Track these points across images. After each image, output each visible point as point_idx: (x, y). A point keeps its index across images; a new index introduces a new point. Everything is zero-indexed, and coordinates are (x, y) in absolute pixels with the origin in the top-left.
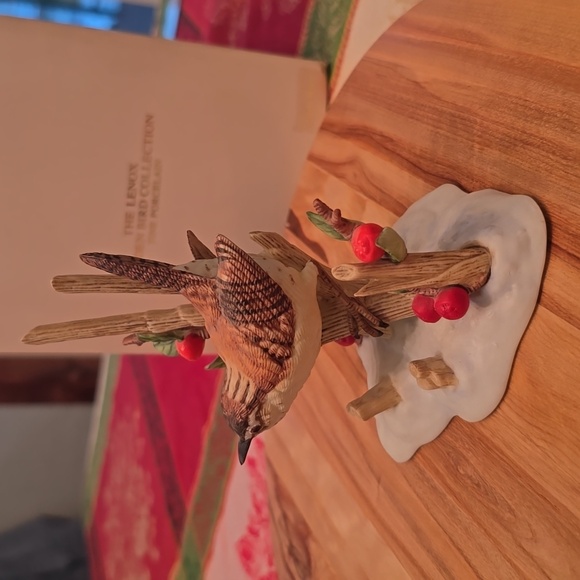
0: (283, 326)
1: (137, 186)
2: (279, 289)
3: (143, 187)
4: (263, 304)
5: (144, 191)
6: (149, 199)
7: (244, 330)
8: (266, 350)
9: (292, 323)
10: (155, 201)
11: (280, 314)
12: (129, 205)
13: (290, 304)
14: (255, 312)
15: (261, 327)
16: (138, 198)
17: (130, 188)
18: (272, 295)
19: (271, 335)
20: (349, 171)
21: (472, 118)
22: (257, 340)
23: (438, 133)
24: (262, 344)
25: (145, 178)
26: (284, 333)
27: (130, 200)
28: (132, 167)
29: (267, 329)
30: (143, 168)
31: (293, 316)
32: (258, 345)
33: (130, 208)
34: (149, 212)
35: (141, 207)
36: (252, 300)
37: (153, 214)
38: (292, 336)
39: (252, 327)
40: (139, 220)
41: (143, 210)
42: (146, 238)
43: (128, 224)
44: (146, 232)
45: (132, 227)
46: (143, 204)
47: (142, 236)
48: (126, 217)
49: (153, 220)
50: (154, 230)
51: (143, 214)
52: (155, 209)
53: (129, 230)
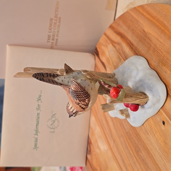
0: (86, 102)
1: (53, 26)
2: (88, 93)
3: (54, 26)
4: (82, 96)
5: (55, 28)
6: (56, 30)
7: (76, 101)
8: (80, 106)
9: (89, 101)
10: (58, 32)
11: (86, 99)
12: (49, 32)
13: (90, 96)
14: (80, 98)
15: (80, 101)
16: (53, 30)
17: (50, 27)
18: (85, 94)
19: (83, 103)
20: (117, 47)
21: (161, 53)
22: (78, 104)
23: (148, 51)
24: (80, 105)
25: (55, 23)
26: (86, 103)
27: (50, 31)
28: (51, 19)
29: (82, 102)
30: (55, 20)
31: (90, 99)
32: (79, 105)
33: (50, 34)
34: (56, 35)
35: (53, 33)
36: (79, 95)
37: (57, 36)
38: (88, 104)
39: (78, 101)
40: (53, 38)
41: (54, 34)
42: (54, 44)
43: (49, 39)
44: (55, 41)
45: (50, 40)
46: (54, 32)
47: (53, 43)
48: (48, 36)
49: (57, 38)
50: (57, 41)
51: (54, 35)
52: (58, 34)
53: (49, 41)
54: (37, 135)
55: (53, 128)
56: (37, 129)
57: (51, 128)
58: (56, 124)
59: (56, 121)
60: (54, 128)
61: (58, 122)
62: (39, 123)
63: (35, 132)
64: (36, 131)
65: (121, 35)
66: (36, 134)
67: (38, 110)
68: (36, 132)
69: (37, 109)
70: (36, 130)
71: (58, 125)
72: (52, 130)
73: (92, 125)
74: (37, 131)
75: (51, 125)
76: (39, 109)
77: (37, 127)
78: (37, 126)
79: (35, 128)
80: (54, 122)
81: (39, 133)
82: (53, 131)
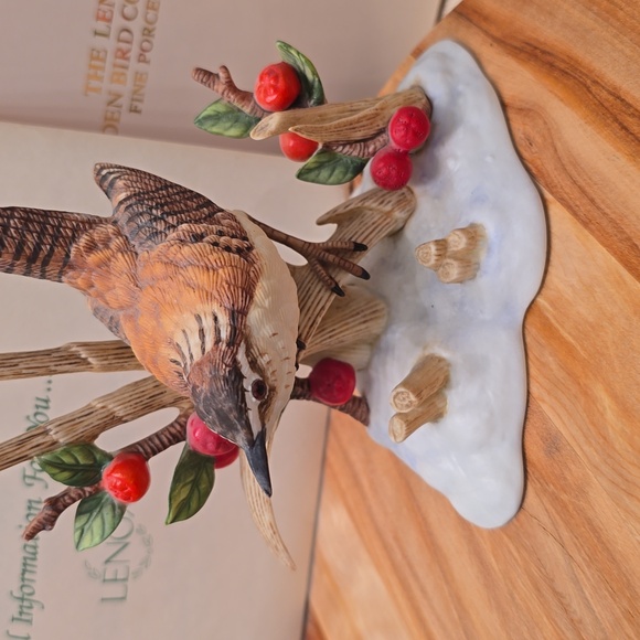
5: (129, 10)
6: (137, 26)
10: (148, 32)
16: (118, 22)
27: (101, 26)
33: (100, 42)
34: (134, 54)
35: (119, 40)
37: (142, 59)
40: (115, 65)
41: (124, 46)
42: (125, 102)
43: (92, 72)
44: (126, 89)
45: (101, 79)
46: (125, 35)
47: (119, 96)
48: (92, 58)
49: (142, 66)
50: (142, 87)
51: (124, 55)
52: (145, 45)
53: (94, 83)
54: (29, 622)
55: (115, 580)
56: (26, 590)
57: (107, 577)
58: (134, 553)
59: (134, 540)
60: (125, 580)
61: (148, 542)
62: (35, 554)
63: (14, 609)
64: (22, 599)
65: (549, 58)
66: (22, 617)
67: (30, 485)
68: (19, 603)
69: (25, 477)
70: (17, 594)
71: (146, 563)
72: (115, 591)
73: (329, 550)
74: (25, 603)
75: (108, 561)
76: (34, 478)
77: (27, 576)
78: (24, 571)
79: (14, 584)
80: (126, 545)
81: (36, 613)
82: (120, 594)
